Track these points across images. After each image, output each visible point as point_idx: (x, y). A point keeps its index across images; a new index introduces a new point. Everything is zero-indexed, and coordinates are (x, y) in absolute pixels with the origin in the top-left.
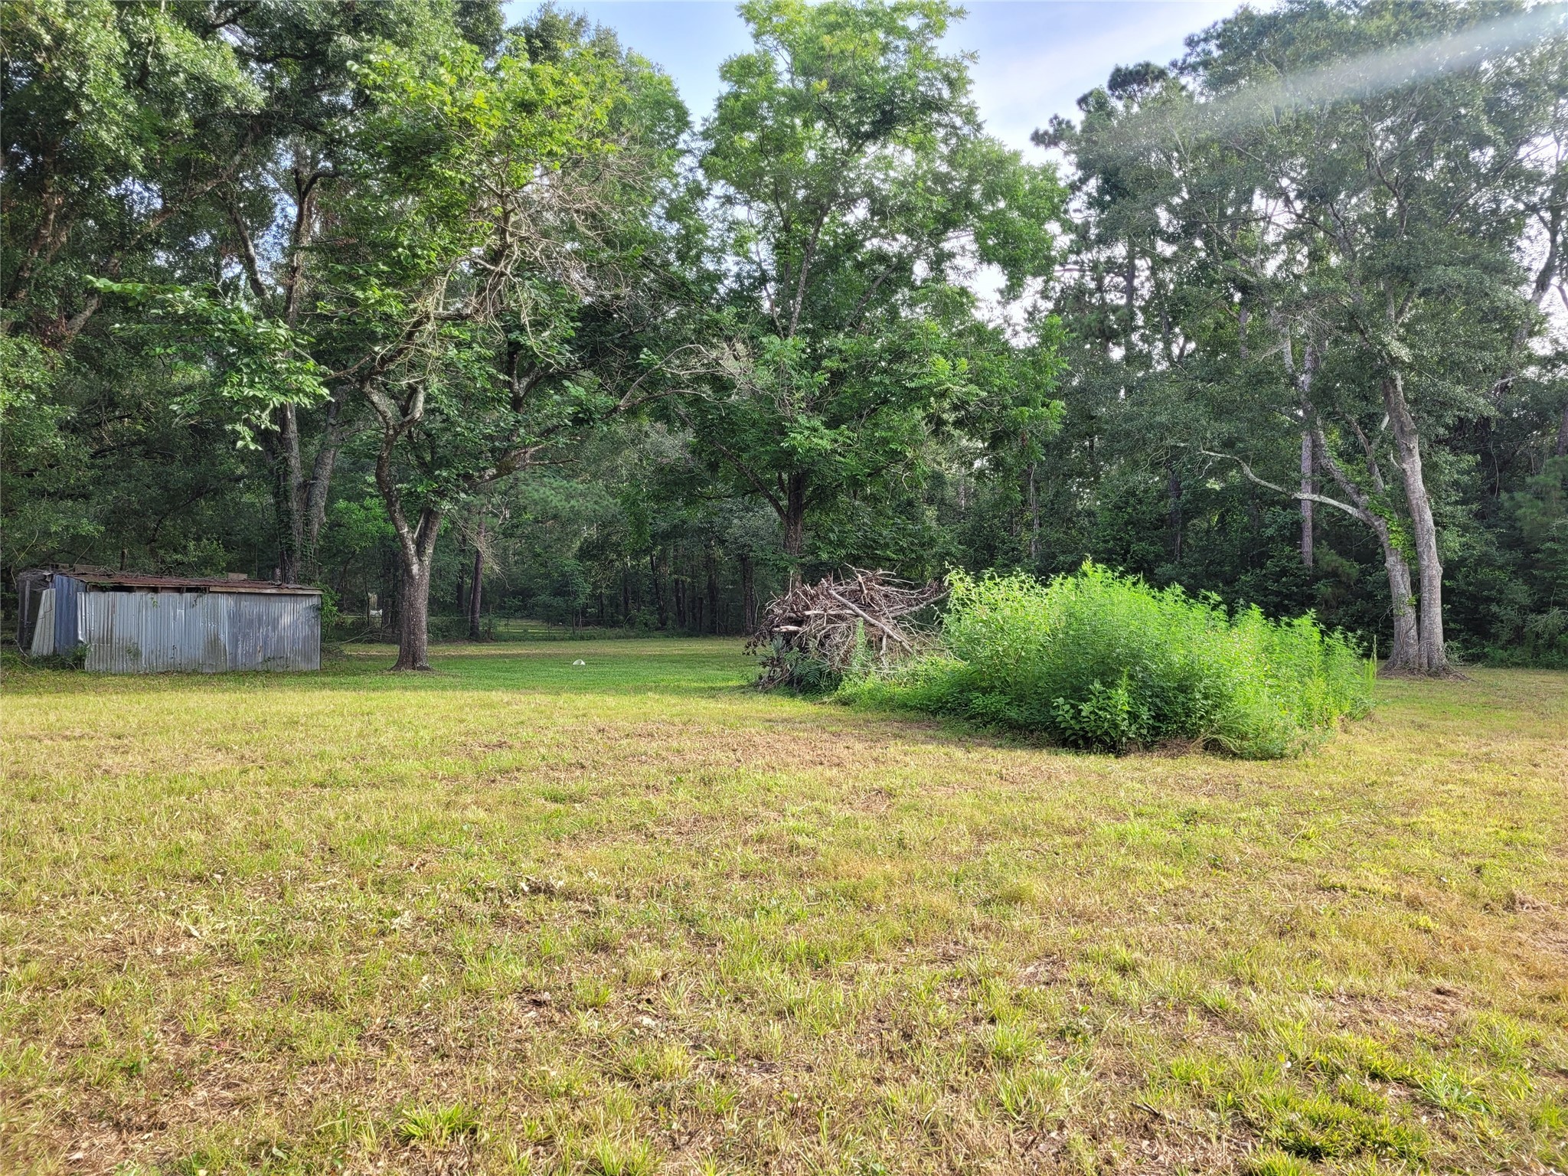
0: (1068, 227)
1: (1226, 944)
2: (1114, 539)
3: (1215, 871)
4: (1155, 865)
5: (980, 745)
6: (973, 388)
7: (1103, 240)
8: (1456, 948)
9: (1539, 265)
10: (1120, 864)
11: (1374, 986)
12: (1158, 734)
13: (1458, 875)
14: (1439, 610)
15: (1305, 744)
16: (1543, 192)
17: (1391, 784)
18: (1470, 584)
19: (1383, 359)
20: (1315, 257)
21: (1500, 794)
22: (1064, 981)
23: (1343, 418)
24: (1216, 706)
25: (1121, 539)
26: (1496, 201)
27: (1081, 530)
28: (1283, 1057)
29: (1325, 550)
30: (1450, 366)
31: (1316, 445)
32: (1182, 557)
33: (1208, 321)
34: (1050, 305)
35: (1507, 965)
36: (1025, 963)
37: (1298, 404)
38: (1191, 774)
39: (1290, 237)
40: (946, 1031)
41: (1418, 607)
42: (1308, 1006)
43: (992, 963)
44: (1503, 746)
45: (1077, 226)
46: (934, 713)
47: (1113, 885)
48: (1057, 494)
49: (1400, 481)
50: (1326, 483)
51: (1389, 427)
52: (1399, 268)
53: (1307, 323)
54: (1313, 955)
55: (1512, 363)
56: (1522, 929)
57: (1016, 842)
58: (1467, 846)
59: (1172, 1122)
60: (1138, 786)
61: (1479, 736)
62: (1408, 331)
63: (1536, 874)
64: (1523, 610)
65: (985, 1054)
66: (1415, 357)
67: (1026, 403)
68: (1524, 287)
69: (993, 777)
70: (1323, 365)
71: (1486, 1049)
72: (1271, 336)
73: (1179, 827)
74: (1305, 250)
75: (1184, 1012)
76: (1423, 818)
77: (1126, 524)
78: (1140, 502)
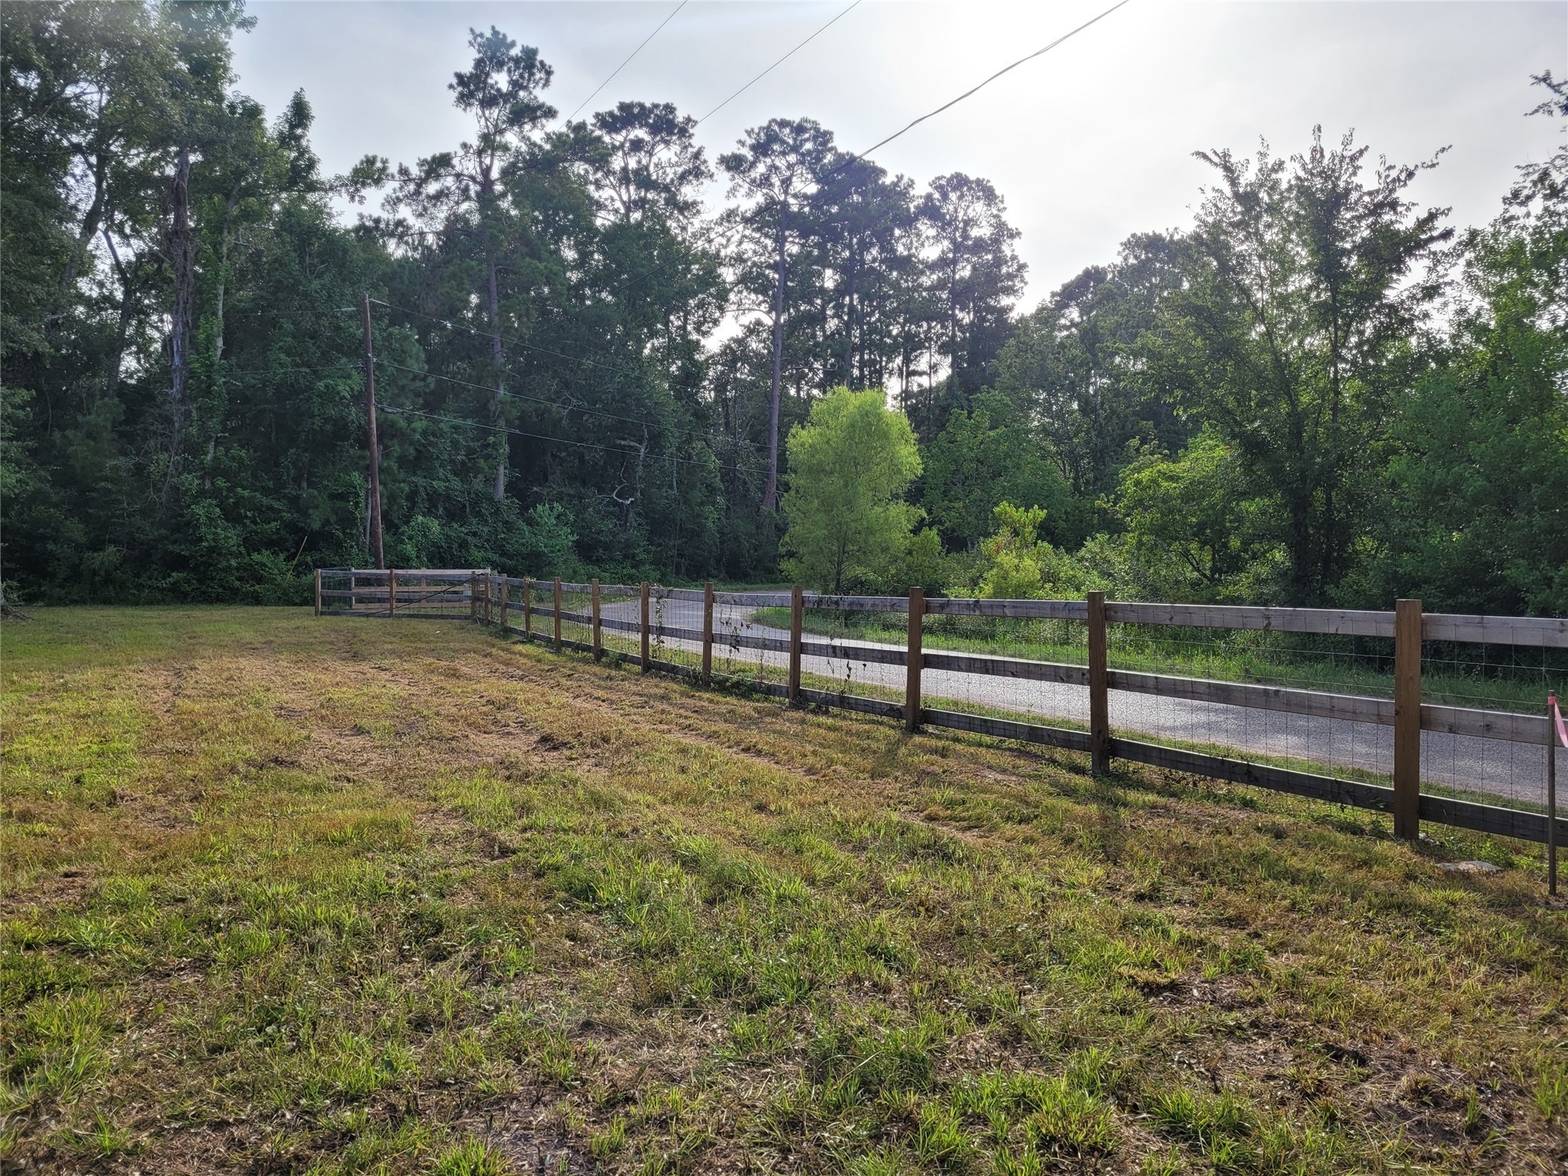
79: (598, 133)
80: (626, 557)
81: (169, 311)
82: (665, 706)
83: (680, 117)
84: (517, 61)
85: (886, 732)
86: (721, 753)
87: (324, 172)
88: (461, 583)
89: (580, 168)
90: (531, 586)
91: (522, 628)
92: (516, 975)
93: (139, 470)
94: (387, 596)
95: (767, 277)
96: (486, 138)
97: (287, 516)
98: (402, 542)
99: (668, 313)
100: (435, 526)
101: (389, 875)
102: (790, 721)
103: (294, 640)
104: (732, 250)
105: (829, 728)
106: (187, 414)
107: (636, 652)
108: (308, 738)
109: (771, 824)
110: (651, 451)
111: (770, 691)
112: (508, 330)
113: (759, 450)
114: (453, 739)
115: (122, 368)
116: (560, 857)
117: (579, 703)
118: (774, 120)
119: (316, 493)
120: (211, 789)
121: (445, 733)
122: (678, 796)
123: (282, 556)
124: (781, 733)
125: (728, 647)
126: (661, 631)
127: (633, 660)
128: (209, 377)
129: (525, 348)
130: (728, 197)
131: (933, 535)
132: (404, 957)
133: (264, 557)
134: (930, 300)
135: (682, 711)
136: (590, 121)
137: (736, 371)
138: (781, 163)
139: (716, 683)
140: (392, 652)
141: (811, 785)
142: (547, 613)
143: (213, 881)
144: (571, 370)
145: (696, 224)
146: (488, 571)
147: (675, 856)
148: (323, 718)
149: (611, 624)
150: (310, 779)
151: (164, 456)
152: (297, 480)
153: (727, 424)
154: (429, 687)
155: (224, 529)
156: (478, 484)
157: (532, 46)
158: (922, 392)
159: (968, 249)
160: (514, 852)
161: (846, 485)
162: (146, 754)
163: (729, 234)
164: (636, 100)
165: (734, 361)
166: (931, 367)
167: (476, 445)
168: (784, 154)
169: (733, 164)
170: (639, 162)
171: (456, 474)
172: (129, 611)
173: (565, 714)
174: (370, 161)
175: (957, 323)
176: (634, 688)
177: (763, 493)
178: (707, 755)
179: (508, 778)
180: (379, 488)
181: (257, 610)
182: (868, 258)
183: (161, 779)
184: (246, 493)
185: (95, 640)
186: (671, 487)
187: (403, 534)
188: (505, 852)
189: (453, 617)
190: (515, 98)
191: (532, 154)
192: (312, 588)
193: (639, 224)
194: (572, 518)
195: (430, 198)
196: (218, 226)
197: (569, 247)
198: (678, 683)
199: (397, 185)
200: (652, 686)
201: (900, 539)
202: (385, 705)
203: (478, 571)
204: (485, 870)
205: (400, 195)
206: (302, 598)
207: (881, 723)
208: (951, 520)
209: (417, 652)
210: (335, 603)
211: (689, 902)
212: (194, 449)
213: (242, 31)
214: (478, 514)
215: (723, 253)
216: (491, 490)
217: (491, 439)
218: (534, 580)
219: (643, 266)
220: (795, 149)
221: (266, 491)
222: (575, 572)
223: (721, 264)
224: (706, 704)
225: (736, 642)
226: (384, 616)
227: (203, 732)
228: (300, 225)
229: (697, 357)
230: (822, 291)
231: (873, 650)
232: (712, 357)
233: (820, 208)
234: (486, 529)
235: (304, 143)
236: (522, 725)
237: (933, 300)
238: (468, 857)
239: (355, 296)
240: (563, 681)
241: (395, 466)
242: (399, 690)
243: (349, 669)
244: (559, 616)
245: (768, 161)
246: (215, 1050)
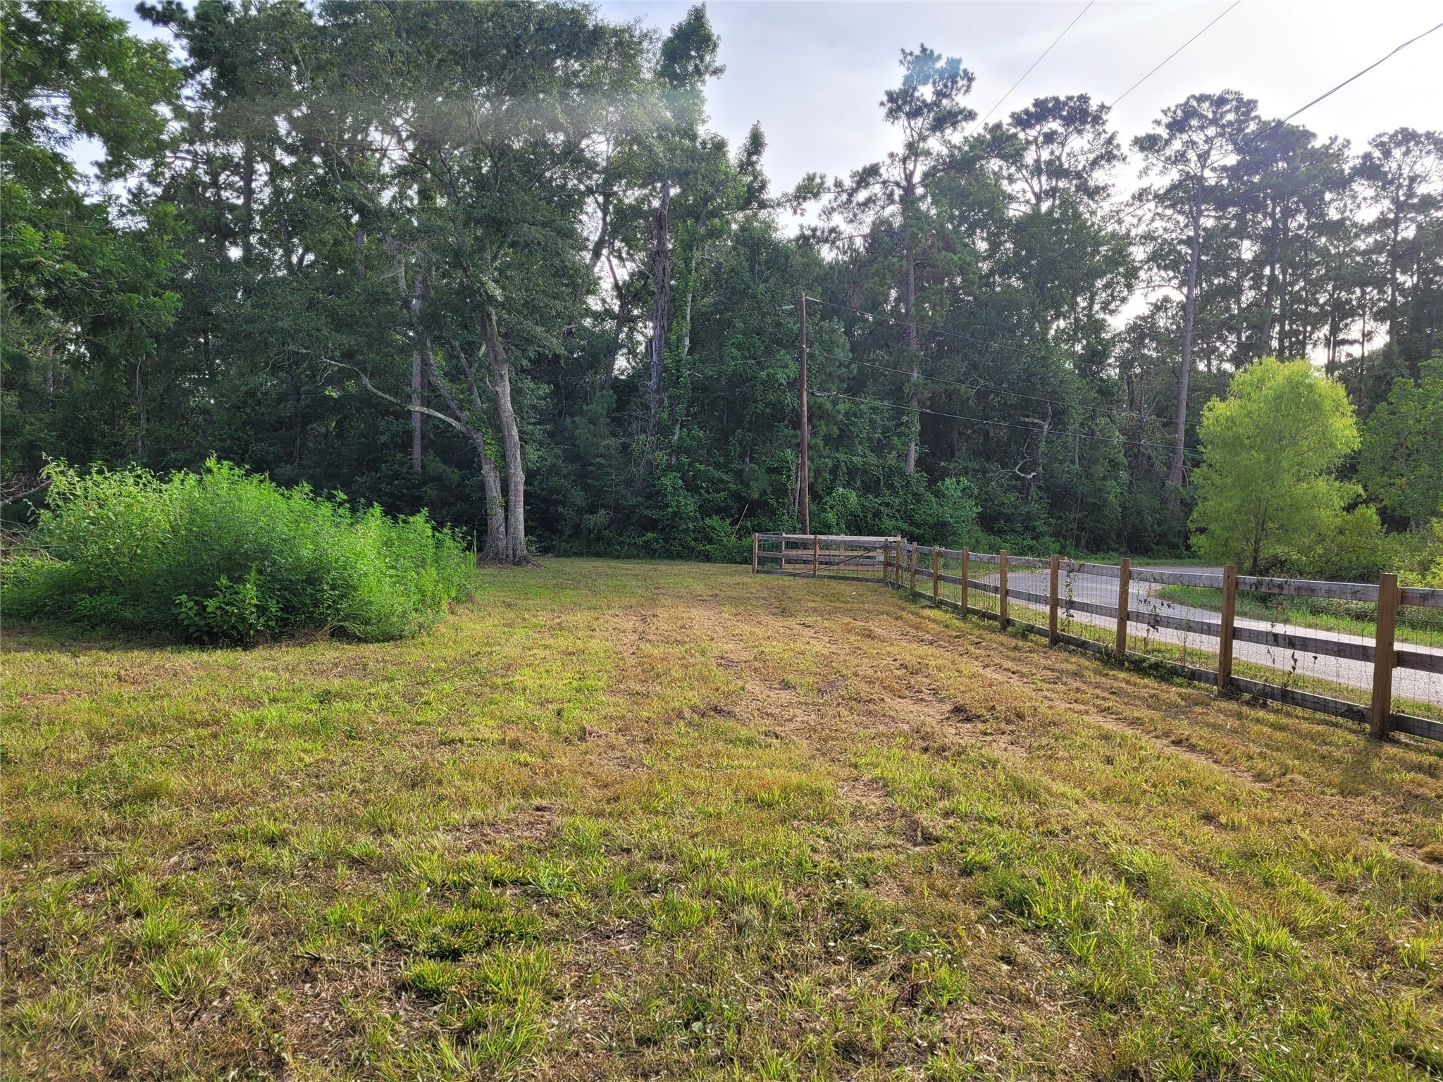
0: (179, 113)
1: (367, 802)
2: (232, 438)
3: (352, 741)
4: (296, 743)
5: (89, 649)
6: (71, 266)
7: (222, 135)
8: (547, 774)
9: (594, 237)
10: (260, 746)
11: (490, 812)
12: (286, 625)
13: (546, 719)
14: (521, 510)
15: (421, 626)
16: (597, 179)
17: (491, 653)
18: (543, 489)
19: (481, 295)
20: (424, 195)
21: (570, 654)
22: (212, 864)
23: (448, 342)
24: (342, 597)
25: (239, 438)
26: (565, 177)
27: (195, 427)
28: (424, 885)
29: (431, 457)
30: (531, 308)
31: (425, 362)
32: (301, 459)
33: (327, 236)
34: (159, 191)
35: (584, 781)
36: (168, 855)
37: (411, 326)
38: (320, 659)
39: (402, 172)
40: (85, 936)
41: (506, 508)
42: (441, 840)
43: (131, 860)
44: (570, 618)
45: (190, 114)
46: (28, 618)
47: (254, 768)
48: (168, 389)
49: (494, 400)
50: (433, 397)
51: (486, 355)
52: (494, 220)
53: (419, 253)
54: (441, 798)
55: (576, 313)
56: (591, 753)
57: (145, 740)
58: (550, 695)
59: (332, 961)
60: (271, 674)
61: (553, 611)
62: (500, 274)
63: (598, 711)
64: (580, 511)
65: (133, 948)
66: (507, 298)
67: (135, 289)
68: (584, 253)
69: (110, 680)
70: (432, 293)
71: (574, 845)
72: (389, 259)
73: (314, 707)
74: (415, 187)
75: (334, 867)
76: (517, 677)
77: (244, 424)
78: (259, 403)
79: (1013, 130)
80: (1026, 528)
81: (651, 320)
82: (1078, 684)
83: (1094, 105)
84: (941, 72)
85: (1345, 739)
86: (1151, 746)
87: (773, 192)
88: (874, 549)
89: (995, 164)
90: (939, 554)
91: (930, 593)
92: (950, 1003)
93: (625, 448)
94: (811, 558)
95: (1179, 253)
96: (911, 147)
97: (733, 487)
98: (825, 511)
99: (1075, 295)
100: (853, 497)
101: (814, 850)
102: (1223, 712)
103: (734, 594)
104: (1142, 229)
105: (1274, 726)
106: (661, 402)
107: (1043, 624)
108: (743, 689)
109: (1227, 843)
110: (1055, 428)
111: (1194, 676)
112: (923, 318)
113: (1165, 425)
114: (870, 701)
115: (616, 367)
116: (988, 856)
117: (988, 673)
118: (1194, 97)
119: (756, 467)
120: (662, 732)
121: (863, 694)
122: (1108, 793)
123: (728, 521)
124: (1216, 727)
125: (1145, 626)
126: (1071, 605)
127: (1040, 632)
128: (678, 370)
129: (937, 334)
130: (1140, 177)
131: (1371, 513)
132: (829, 957)
133: (713, 521)
134: (1365, 265)
135: (1098, 691)
136: (1006, 120)
137: (1144, 347)
138: (1199, 137)
139: (1132, 662)
140: (815, 610)
141: (1266, 795)
142: (954, 581)
143: (655, 834)
144: (980, 353)
145: (1106, 207)
146: (899, 538)
147: (1119, 874)
148: (756, 670)
149: (1018, 595)
150: (744, 733)
151: (642, 437)
152: (742, 456)
153: (1132, 401)
154: (847, 647)
155: (685, 497)
156: (892, 459)
157: (956, 57)
158: (1352, 362)
159: (1414, 207)
160: (937, 840)
161: (1268, 459)
162: (614, 693)
163: (1139, 213)
164: (1050, 94)
165: (1142, 337)
166: (1364, 335)
167: (891, 424)
168: (1202, 128)
169: (1148, 144)
170: (1052, 153)
171: (872, 451)
172: (613, 563)
173: (976, 684)
174: (811, 178)
175: (1397, 287)
176: (1043, 661)
177: (1169, 468)
178: (1134, 745)
179: (926, 750)
180: (807, 463)
181: (707, 566)
182: (1293, 225)
183: (622, 718)
184: (702, 467)
185: (587, 587)
186: (1073, 462)
187: (826, 503)
188: (928, 839)
189: (867, 580)
190: (938, 106)
191: (952, 156)
192: (750, 549)
193: (1051, 211)
194: (976, 491)
195: (859, 205)
196: (688, 246)
197: (983, 239)
198: (1088, 659)
199: (831, 196)
200: (1060, 660)
201: (1329, 516)
202: (807, 663)
203: (892, 539)
204: (908, 857)
205: (835, 205)
206: (741, 557)
207: (1336, 725)
208: (1391, 498)
209: (836, 611)
210: (768, 563)
211: (1142, 938)
212: (664, 430)
213: (714, 78)
214: (891, 486)
215: (1133, 233)
216: (903, 465)
217: (905, 418)
218: (943, 549)
219: (1053, 251)
220: (1214, 122)
221: (718, 466)
222: (977, 541)
223: (1130, 244)
224: (1123, 685)
225: (1156, 622)
226: (808, 576)
227: (658, 676)
228: (752, 238)
229: (1103, 335)
230: (1239, 262)
231: (1327, 642)
232: (1119, 334)
233: (1240, 178)
234: (897, 501)
235: (758, 167)
236: (935, 692)
237: (1369, 265)
238: (891, 839)
239: (793, 295)
240: (972, 649)
241: (821, 444)
242: (820, 647)
243: (778, 624)
244: (965, 584)
245: (1185, 137)
246: (644, 1041)
